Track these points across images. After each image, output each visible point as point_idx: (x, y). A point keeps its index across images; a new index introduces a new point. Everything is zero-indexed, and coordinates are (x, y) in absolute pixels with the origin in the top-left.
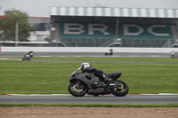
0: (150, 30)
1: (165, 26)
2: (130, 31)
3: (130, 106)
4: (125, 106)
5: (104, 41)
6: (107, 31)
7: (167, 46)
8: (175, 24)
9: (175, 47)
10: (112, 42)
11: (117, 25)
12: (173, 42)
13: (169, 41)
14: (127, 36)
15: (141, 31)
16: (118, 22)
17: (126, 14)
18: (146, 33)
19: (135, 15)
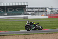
0: (16, 10)
1: (21, 8)
2: (10, 10)
3: (10, 35)
4: (9, 35)
5: (2, 14)
6: (2, 10)
7: (22, 15)
8: (24, 7)
9: (25, 15)
10: (4, 14)
11: (6, 8)
12: (24, 13)
13: (23, 13)
14: (9, 12)
15: (13, 10)
16: (6, 7)
17: (8, 5)
18: (15, 11)
19: (11, 5)
